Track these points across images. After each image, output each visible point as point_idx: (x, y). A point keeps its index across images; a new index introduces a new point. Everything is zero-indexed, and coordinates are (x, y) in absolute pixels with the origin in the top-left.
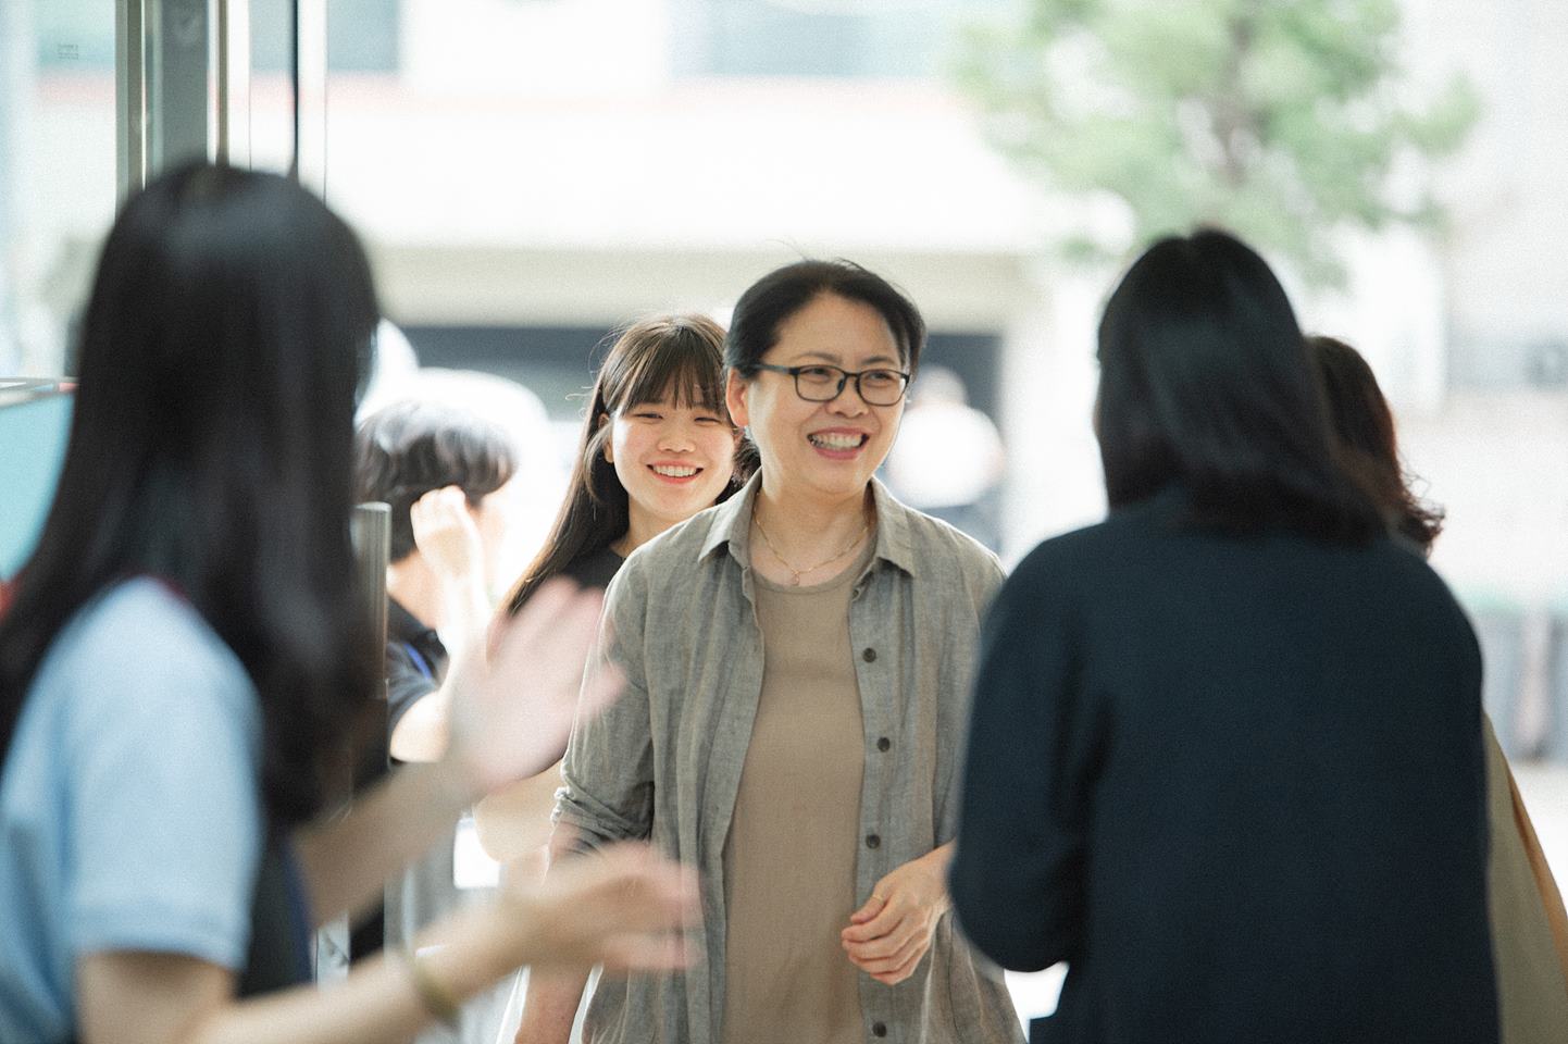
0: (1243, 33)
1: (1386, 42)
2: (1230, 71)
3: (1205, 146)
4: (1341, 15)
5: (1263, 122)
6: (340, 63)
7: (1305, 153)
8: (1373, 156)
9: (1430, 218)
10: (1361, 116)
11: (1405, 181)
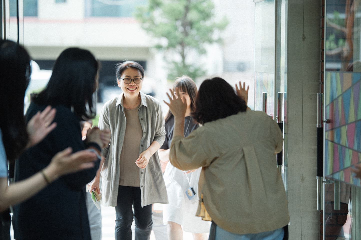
0: (187, 9)
1: (212, 11)
2: (185, 15)
3: (181, 29)
4: (204, 5)
5: (191, 24)
6: (26, 14)
7: (198, 29)
8: (210, 30)
9: (220, 41)
10: (208, 23)
11: (215, 35)
